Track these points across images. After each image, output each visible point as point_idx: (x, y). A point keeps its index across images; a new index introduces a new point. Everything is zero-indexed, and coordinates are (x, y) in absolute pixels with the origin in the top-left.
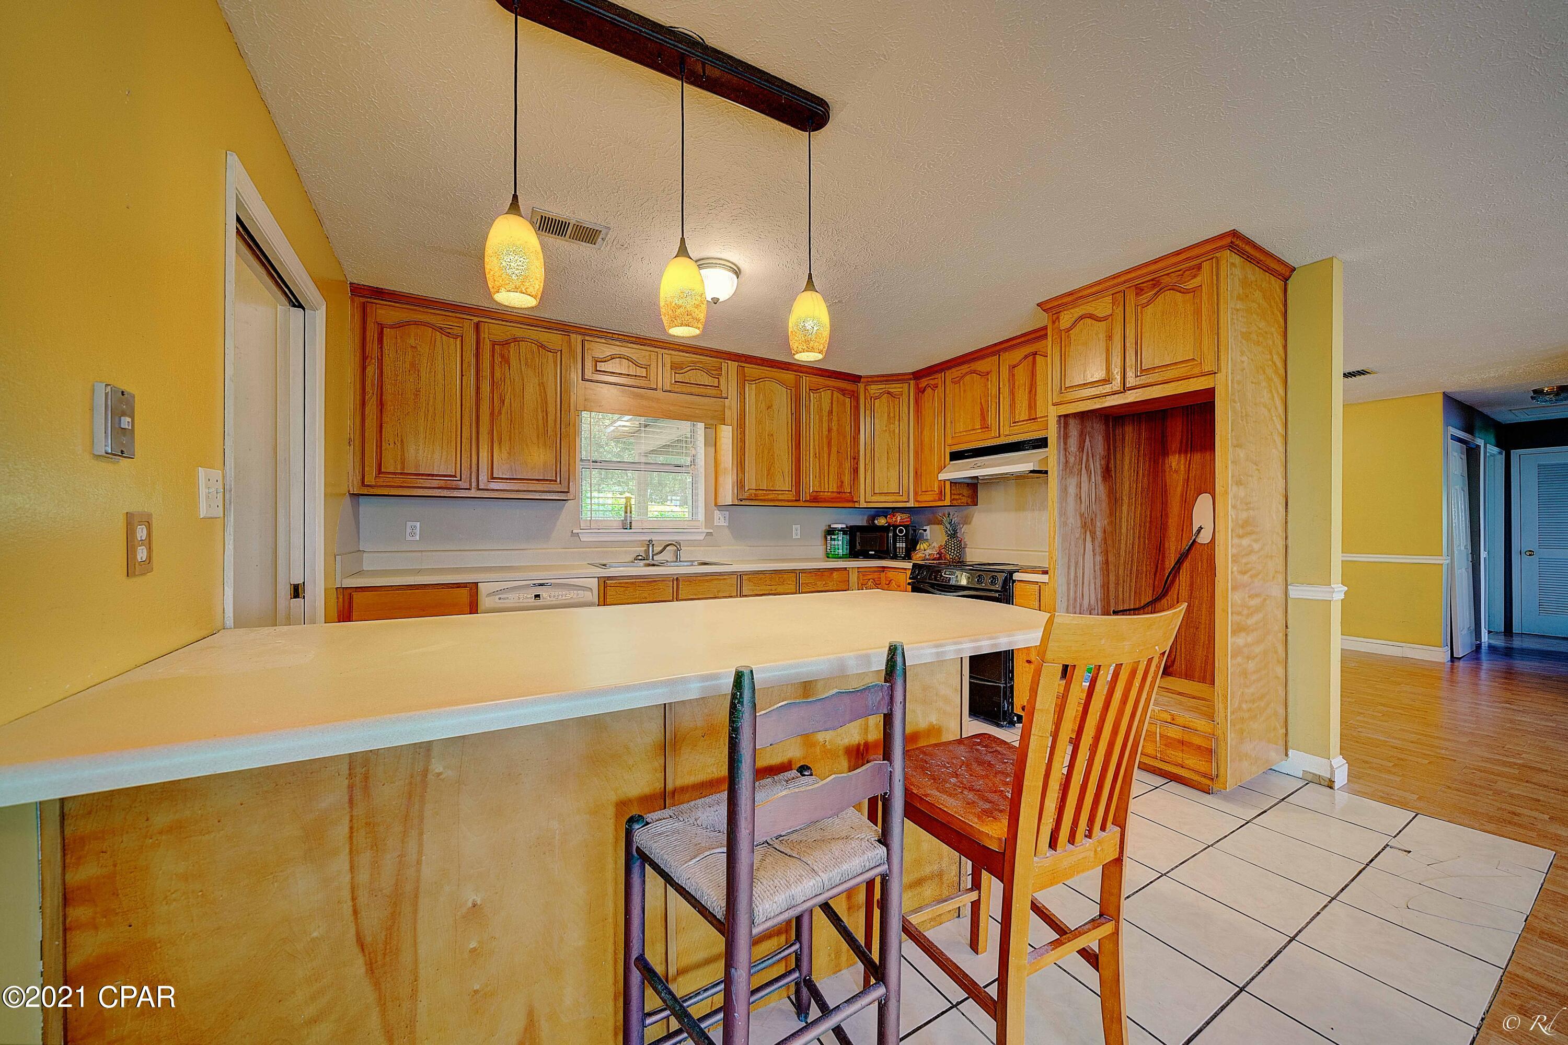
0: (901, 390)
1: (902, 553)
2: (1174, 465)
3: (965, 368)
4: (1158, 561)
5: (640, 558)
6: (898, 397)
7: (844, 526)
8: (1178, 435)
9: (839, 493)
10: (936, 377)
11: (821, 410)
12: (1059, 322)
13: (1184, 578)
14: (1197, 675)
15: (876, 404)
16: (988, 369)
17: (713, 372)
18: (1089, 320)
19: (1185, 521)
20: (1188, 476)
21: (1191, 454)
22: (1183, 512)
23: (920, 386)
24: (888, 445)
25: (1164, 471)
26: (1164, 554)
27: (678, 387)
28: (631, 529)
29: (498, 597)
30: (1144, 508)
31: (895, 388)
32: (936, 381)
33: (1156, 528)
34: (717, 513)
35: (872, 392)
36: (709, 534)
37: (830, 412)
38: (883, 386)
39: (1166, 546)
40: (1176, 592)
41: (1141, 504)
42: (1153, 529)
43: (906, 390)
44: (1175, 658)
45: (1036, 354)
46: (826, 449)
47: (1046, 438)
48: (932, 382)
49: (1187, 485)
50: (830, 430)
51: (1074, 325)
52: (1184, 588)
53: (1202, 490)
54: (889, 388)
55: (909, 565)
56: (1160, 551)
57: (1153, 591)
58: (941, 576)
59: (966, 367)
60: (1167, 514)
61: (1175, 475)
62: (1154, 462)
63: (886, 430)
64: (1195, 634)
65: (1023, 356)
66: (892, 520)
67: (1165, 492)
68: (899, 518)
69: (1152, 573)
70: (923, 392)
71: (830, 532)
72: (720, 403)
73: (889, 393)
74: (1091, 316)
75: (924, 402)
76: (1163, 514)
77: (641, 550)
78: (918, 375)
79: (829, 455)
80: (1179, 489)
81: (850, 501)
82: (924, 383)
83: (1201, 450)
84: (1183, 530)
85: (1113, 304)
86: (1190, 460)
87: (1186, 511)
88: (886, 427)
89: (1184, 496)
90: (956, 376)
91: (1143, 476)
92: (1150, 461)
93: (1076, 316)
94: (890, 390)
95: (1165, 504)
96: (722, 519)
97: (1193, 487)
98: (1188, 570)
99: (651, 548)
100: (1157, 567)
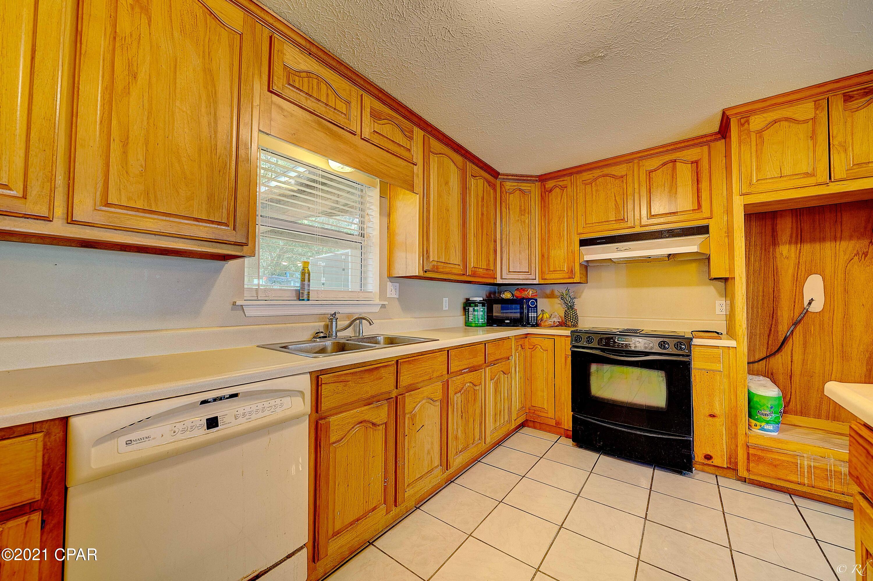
0: (530, 188)
1: (534, 321)
2: (785, 252)
3: (597, 173)
4: (771, 325)
5: (322, 335)
6: (527, 194)
7: (481, 299)
8: (788, 232)
9: (487, 270)
10: (565, 179)
11: (478, 195)
12: (749, 124)
13: (798, 338)
14: (812, 413)
15: (511, 198)
16: (624, 173)
17: (407, 133)
18: (786, 124)
19: (797, 295)
20: (799, 262)
21: (801, 244)
22: (795, 288)
23: (547, 186)
24: (520, 232)
25: (775, 258)
26: (777, 321)
27: (376, 139)
28: (308, 300)
29: (123, 440)
30: (756, 285)
31: (525, 186)
32: (565, 183)
33: (769, 300)
34: (389, 284)
35: (507, 188)
36: (383, 306)
37: (483, 199)
38: (516, 184)
39: (779, 314)
40: (790, 348)
41: (754, 282)
42: (766, 302)
43: (535, 189)
44: (790, 400)
45: (676, 161)
46: (480, 230)
47: (708, 226)
48: (561, 183)
49: (798, 268)
50: (482, 214)
51: (767, 127)
52: (797, 346)
53: (813, 272)
54: (521, 186)
55: (567, 332)
56: (773, 318)
57: (767, 349)
58: (615, 342)
59: (598, 171)
60: (779, 289)
61: (786, 260)
62: (765, 250)
63: (518, 220)
64: (809, 381)
65: (661, 163)
66: (524, 294)
67: (776, 273)
68: (531, 293)
69: (766, 336)
70: (551, 191)
71: (468, 304)
72: (410, 168)
73: (520, 190)
74: (787, 119)
75: (552, 199)
76: (776, 290)
77: (320, 326)
78: (543, 179)
79: (482, 236)
80: (791, 271)
81: (491, 278)
82: (550, 184)
83: (810, 242)
84: (795, 302)
85: (816, 109)
86: (800, 249)
87: (798, 287)
88: (518, 217)
89: (795, 276)
90: (588, 178)
91: (755, 261)
92: (761, 249)
93: (770, 119)
94: (521, 188)
95: (776, 283)
96: (394, 291)
97: (803, 269)
98: (801, 332)
99: (334, 323)
100: (770, 330)
